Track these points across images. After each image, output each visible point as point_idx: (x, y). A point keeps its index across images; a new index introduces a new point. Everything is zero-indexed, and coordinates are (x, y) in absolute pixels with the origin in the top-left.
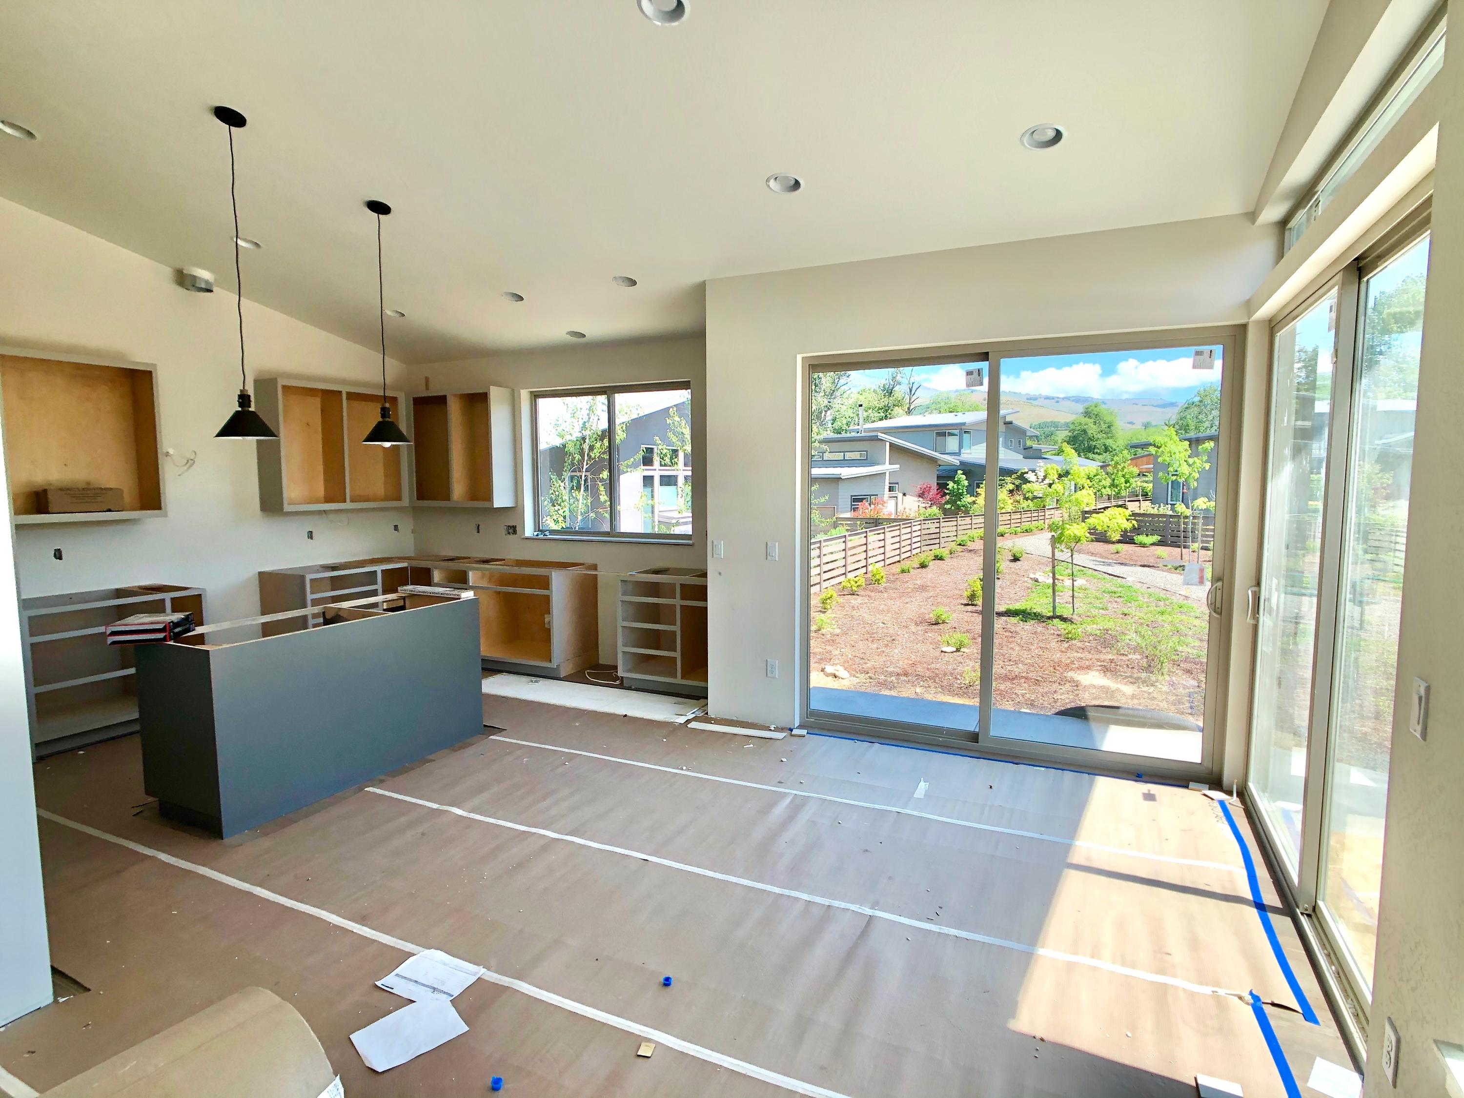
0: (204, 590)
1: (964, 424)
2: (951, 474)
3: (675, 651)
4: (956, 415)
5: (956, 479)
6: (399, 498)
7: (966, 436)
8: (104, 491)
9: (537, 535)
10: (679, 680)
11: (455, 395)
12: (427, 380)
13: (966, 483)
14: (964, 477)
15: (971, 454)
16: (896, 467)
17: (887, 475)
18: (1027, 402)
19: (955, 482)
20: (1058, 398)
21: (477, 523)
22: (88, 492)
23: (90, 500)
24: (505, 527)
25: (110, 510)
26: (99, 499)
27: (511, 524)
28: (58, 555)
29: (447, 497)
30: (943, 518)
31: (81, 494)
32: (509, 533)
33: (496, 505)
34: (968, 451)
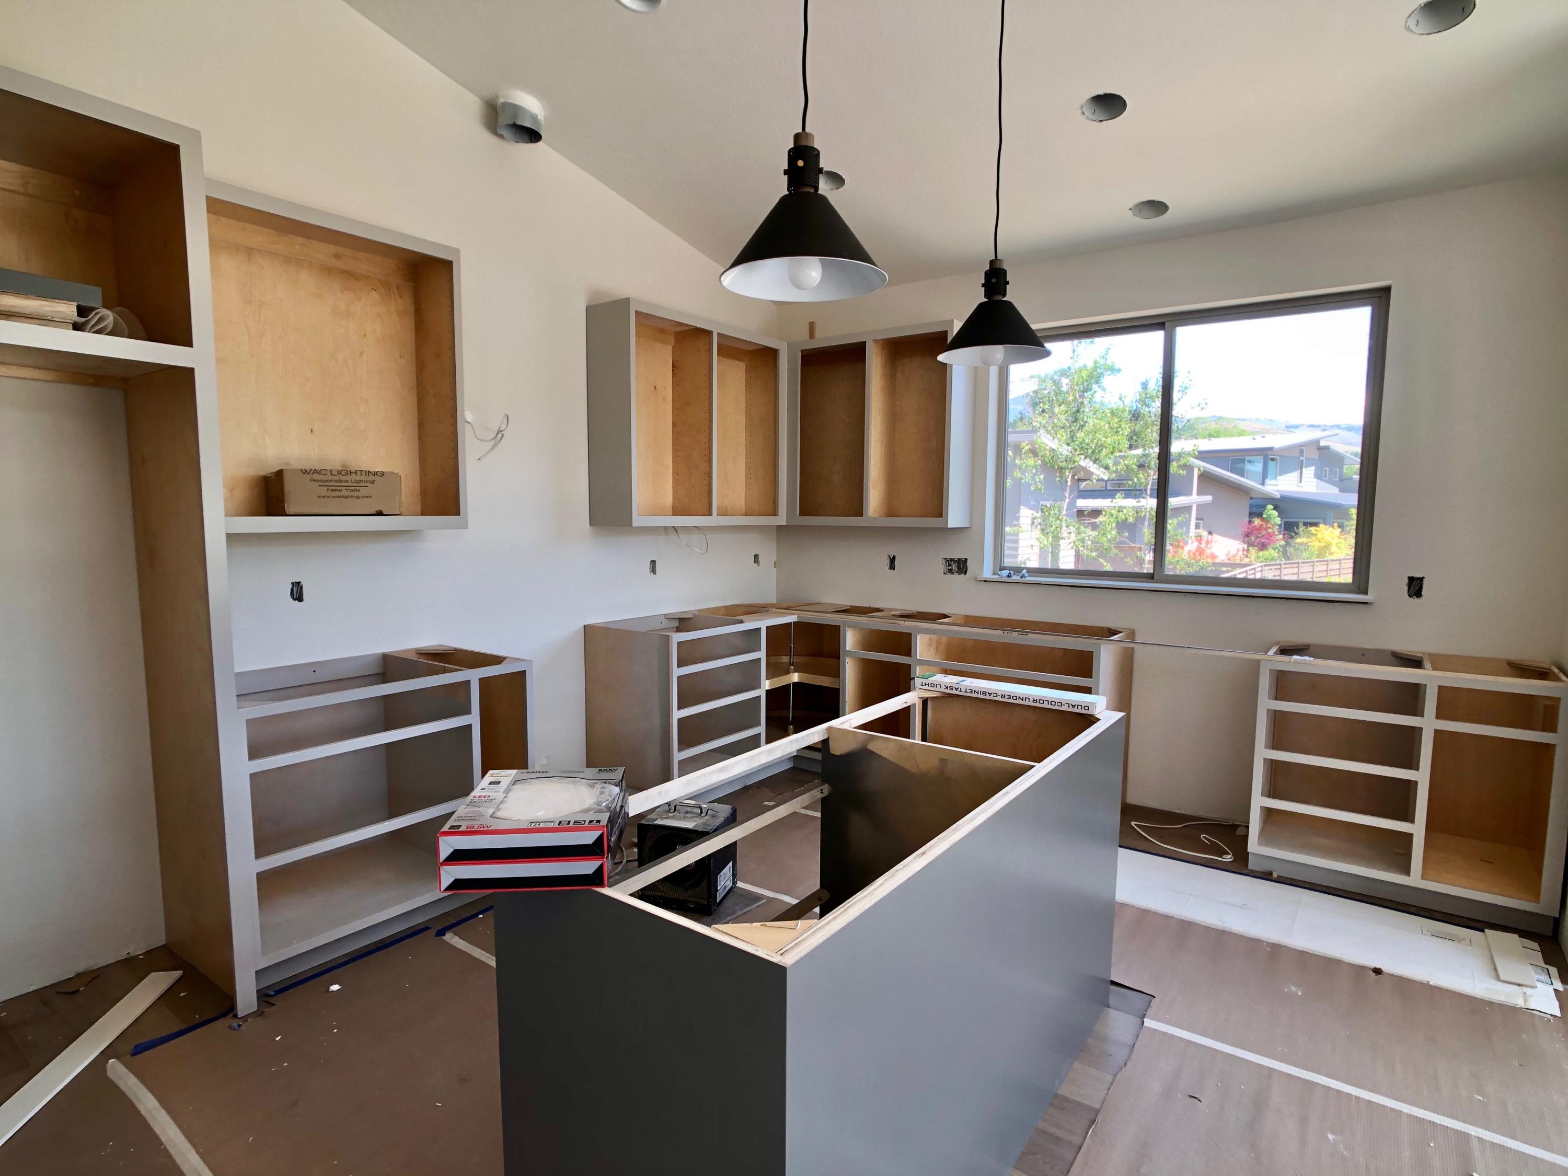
0: (529, 662)
1: (1271, 449)
2: (1260, 510)
3: (1408, 817)
4: (1254, 439)
5: (1265, 516)
6: (775, 513)
7: (1270, 463)
8: (371, 478)
9: (1009, 576)
10: (1415, 879)
11: (876, 341)
12: (812, 326)
13: (1278, 521)
14: (1275, 513)
15: (1276, 485)
16: (1208, 498)
17: (1194, 508)
18: (1287, 431)
19: (1263, 520)
20: (1325, 426)
21: (892, 555)
22: (348, 478)
23: (349, 493)
24: (944, 561)
25: (380, 513)
26: (363, 491)
27: (957, 556)
28: (297, 593)
29: (857, 508)
30: (1285, 564)
31: (336, 481)
32: (951, 571)
33: (951, 525)
34: (1273, 482)
